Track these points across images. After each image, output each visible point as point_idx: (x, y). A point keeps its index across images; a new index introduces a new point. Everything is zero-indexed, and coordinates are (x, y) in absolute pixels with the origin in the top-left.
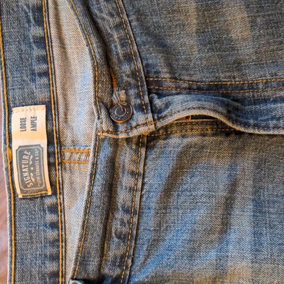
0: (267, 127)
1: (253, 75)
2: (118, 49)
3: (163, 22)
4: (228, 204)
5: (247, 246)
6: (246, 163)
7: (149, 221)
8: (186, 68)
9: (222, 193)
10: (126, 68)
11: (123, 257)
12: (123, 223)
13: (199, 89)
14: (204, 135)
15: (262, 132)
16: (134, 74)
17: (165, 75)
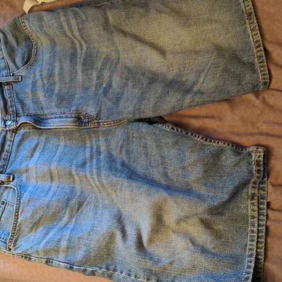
0: (46, 126)
1: (46, 112)
2: (9, 104)
3: (23, 96)
4: (34, 149)
5: (35, 160)
6: (43, 138)
7: (13, 155)
8: (28, 110)
9: (33, 146)
10: (11, 109)
11: (4, 165)
12: (5, 155)
13: (31, 116)
14: (29, 129)
15: (44, 128)
16: (13, 111)
17: (21, 111)
